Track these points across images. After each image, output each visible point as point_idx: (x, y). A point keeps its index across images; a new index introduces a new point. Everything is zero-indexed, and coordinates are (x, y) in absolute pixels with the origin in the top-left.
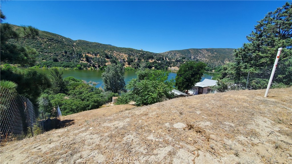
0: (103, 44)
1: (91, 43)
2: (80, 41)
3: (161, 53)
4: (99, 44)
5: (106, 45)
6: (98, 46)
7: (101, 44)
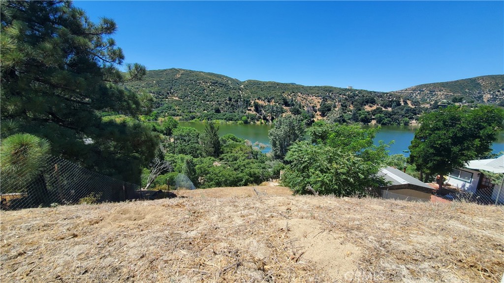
0: (282, 84)
1: (264, 83)
2: (249, 81)
4: (275, 83)
5: (286, 84)
6: (274, 86)
7: (278, 84)
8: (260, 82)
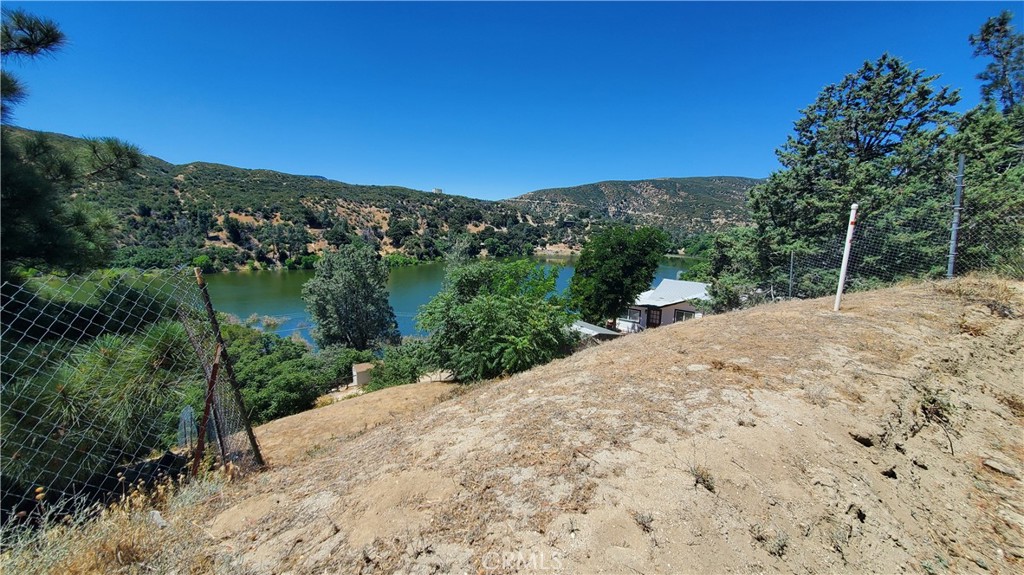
0: (294, 177)
1: (245, 173)
2: (201, 167)
3: (506, 199)
4: (275, 174)
5: (305, 179)
6: (272, 181)
7: (285, 177)
8: (235, 169)
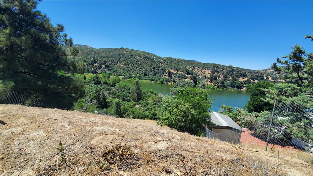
0: (187, 60)
1: (176, 60)
2: (167, 58)
4: (182, 60)
5: (190, 61)
7: (184, 61)
8: (174, 58)
